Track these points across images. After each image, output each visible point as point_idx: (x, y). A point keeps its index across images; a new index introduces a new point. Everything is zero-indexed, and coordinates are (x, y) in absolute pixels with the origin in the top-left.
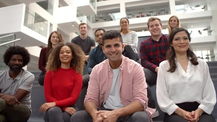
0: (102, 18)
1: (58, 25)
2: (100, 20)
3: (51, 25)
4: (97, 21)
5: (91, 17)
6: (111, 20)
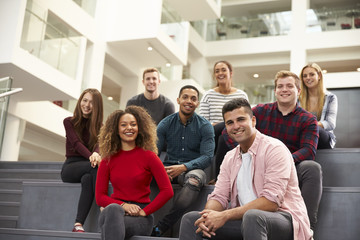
0: (235, 27)
1: (110, 44)
2: (230, 31)
3: (89, 44)
4: (221, 35)
5: (206, 22)
6: (265, 33)
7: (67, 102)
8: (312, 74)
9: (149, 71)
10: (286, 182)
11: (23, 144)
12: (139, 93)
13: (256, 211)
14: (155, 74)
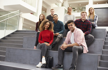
7: (34, 13)
8: (92, 10)
9: (52, 10)
10: (82, 40)
11: (23, 23)
12: (50, 15)
13: (76, 46)
14: (53, 10)
